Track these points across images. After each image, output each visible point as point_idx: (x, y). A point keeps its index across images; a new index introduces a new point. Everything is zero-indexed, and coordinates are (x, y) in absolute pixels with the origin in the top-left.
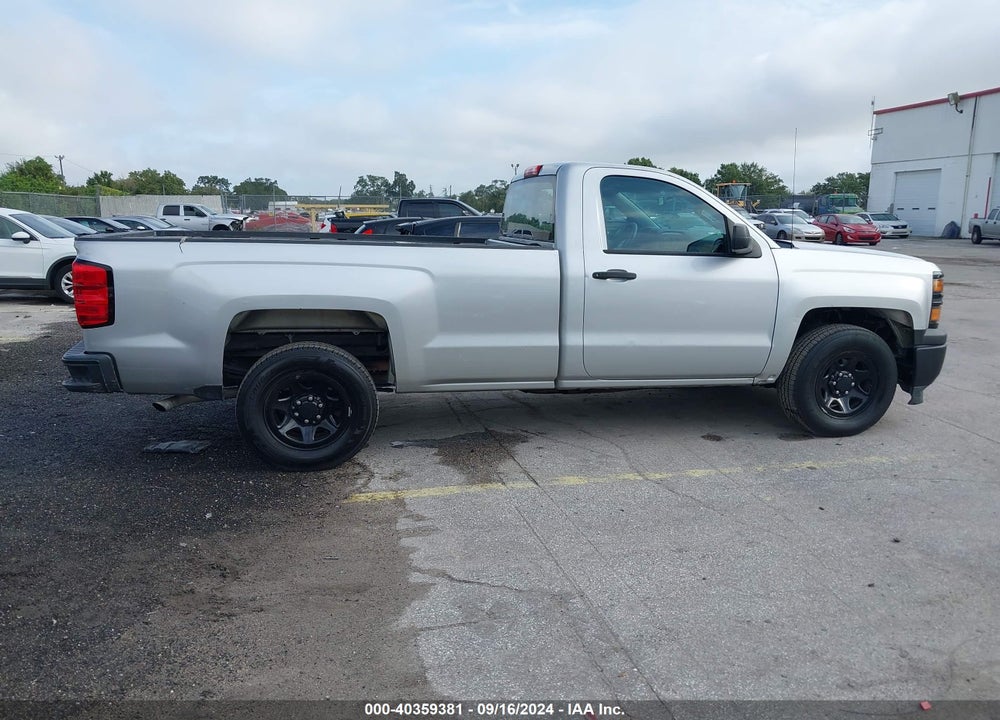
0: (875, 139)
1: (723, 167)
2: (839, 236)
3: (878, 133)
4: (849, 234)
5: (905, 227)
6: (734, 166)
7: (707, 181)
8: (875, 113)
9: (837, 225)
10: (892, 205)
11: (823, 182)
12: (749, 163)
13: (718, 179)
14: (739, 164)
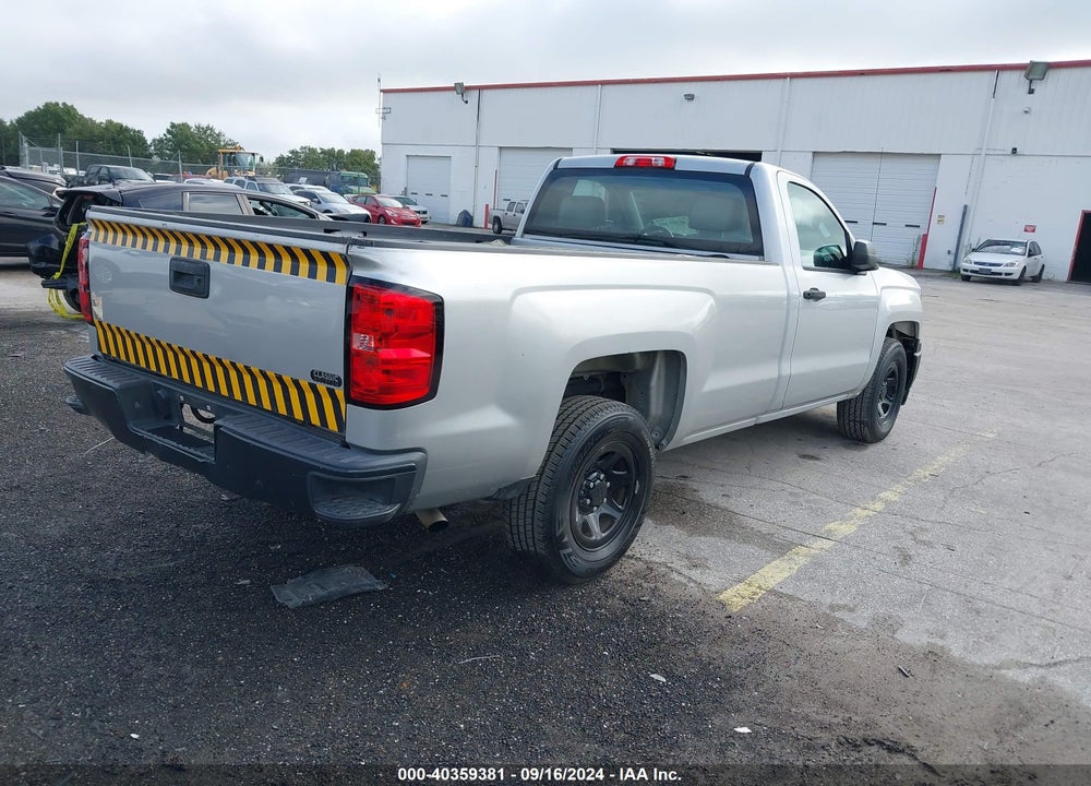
0: (384, 118)
1: (173, 126)
2: (382, 218)
3: (386, 112)
4: (393, 218)
5: (425, 213)
6: (185, 126)
7: (154, 140)
8: (381, 91)
9: (377, 207)
10: (406, 189)
11: (286, 154)
12: (204, 125)
13: (169, 140)
14: (192, 125)
